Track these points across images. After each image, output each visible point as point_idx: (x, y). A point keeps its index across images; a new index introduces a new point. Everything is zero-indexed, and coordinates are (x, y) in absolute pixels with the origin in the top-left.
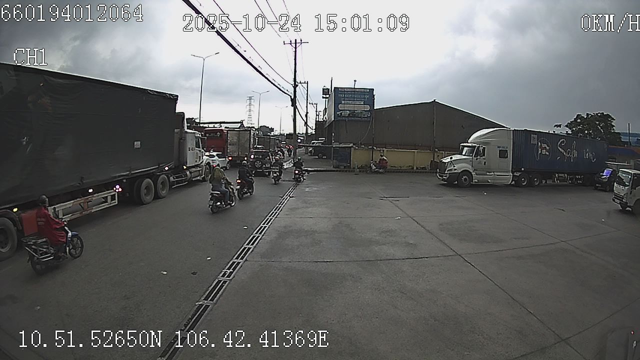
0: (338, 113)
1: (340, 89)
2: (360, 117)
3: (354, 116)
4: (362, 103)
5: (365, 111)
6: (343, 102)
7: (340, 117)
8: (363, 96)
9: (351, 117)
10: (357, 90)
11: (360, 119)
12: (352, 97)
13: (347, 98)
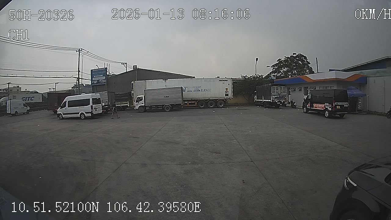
0: (93, 82)
1: (93, 70)
2: (101, 83)
3: (99, 83)
4: (102, 76)
5: (103, 79)
6: (94, 77)
7: (93, 84)
8: (102, 72)
9: (98, 83)
10: (100, 70)
11: (101, 84)
12: (98, 74)
13: (96, 74)
